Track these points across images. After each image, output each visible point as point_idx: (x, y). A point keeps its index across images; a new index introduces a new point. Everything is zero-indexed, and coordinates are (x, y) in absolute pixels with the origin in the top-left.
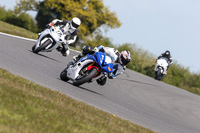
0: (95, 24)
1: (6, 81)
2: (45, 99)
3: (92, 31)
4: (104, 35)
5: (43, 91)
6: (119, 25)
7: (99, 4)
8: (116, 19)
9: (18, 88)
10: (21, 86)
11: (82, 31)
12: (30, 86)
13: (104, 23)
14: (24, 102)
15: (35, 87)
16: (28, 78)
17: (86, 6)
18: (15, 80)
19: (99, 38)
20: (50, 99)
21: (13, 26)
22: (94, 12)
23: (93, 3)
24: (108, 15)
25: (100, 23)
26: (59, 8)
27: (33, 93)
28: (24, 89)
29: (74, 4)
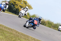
2: (10, 31)
5: (9, 29)
6: (32, 9)
7: (26, 2)
8: (31, 7)
10: (2, 27)
12: (5, 27)
14: (3, 32)
15: (6, 28)
17: (22, 3)
18: (1, 25)
20: (11, 31)
23: (24, 2)
24: (29, 6)
26: (14, 3)
28: (3, 28)
29: (18, 2)
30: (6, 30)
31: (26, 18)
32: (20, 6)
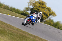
0: (49, 15)
1: (20, 33)
2: (33, 38)
3: (47, 17)
4: (51, 18)
5: (32, 36)
6: (56, 15)
7: (50, 9)
8: (55, 14)
9: (24, 35)
10: (25, 34)
11: (45, 17)
12: (28, 34)
13: (51, 15)
14: (26, 39)
15: (30, 34)
16: (27, 32)
17: (46, 10)
18: (23, 32)
19: (50, 19)
20: (34, 38)
21: (23, 16)
22: (48, 11)
23: (48, 9)
24: (53, 13)
25: (50, 15)
26: (38, 10)
27: (29, 36)
28: (26, 35)
29: (42, 9)
30: (29, 37)
31: (49, 25)
32: (44, 13)
